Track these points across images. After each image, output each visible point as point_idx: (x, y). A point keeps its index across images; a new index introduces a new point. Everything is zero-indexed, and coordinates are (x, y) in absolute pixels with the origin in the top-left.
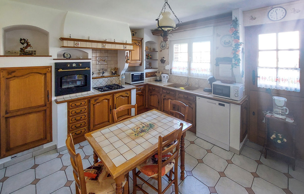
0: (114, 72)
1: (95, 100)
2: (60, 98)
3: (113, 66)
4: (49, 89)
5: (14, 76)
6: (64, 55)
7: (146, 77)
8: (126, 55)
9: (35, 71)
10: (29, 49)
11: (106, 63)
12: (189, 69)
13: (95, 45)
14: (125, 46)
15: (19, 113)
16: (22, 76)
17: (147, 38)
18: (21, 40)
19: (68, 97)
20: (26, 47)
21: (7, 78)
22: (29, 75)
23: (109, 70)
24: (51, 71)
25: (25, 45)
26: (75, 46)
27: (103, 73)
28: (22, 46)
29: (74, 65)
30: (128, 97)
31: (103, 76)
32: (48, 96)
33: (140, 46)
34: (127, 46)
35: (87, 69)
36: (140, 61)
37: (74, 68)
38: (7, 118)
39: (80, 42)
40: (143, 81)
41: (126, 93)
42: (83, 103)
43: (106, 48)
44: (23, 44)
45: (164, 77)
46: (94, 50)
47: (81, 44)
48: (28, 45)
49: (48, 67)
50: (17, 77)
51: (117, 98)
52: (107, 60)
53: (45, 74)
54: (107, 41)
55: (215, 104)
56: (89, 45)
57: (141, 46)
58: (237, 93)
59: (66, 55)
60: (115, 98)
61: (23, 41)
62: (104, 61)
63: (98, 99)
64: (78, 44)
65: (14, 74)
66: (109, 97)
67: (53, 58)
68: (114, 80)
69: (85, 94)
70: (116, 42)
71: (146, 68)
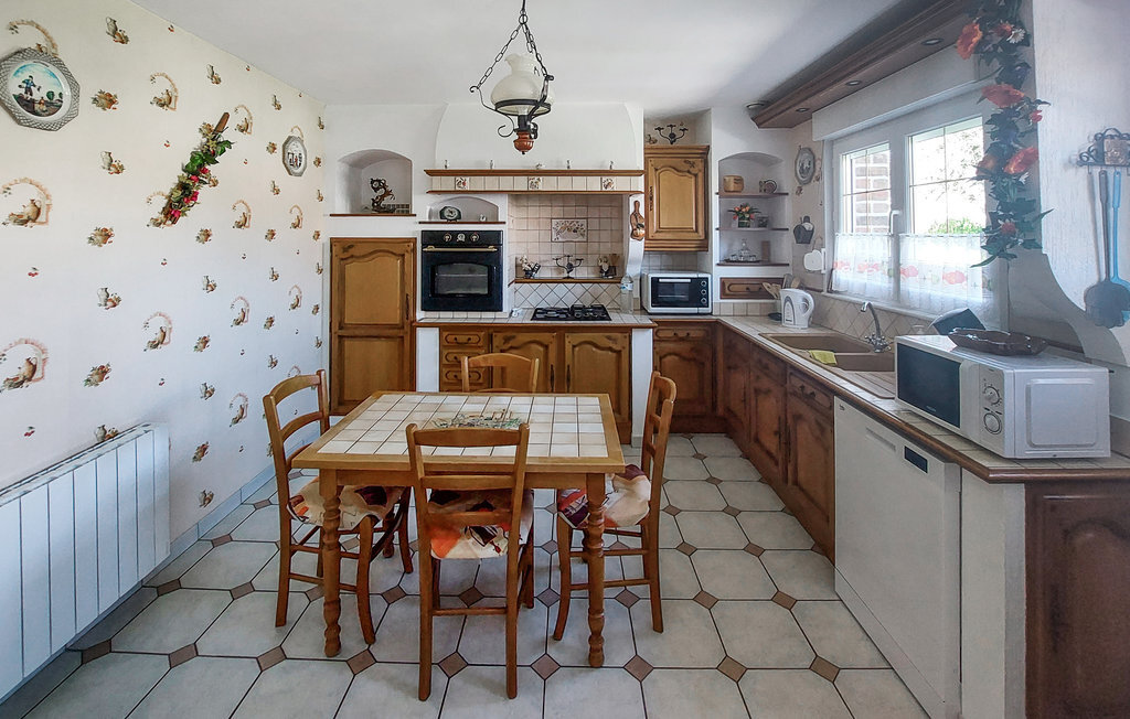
0: (605, 268)
1: (507, 340)
2: (433, 316)
3: (607, 249)
4: (409, 291)
5: (352, 256)
6: (442, 213)
7: (724, 295)
8: (632, 209)
9: (384, 247)
10: (387, 201)
11: (580, 239)
12: (896, 272)
13: (507, 183)
14: (604, 179)
15: (357, 332)
16: (364, 256)
17: (726, 143)
18: (372, 182)
19: (447, 317)
20: (383, 197)
21: (342, 259)
22: (374, 256)
23: (593, 260)
24: (414, 250)
25: (382, 191)
26: (457, 189)
27: (570, 267)
28: (375, 195)
29: (461, 238)
30: (619, 353)
31: (568, 277)
32: (407, 308)
33: (696, 176)
34: (614, 179)
35: (491, 249)
36: (697, 231)
37: (476, 245)
38: (340, 337)
39: (468, 179)
40: (702, 310)
41: (609, 338)
42: (474, 339)
43: (540, 189)
44: (376, 190)
45: (788, 299)
46: (516, 196)
47: (471, 183)
48: (387, 193)
49: (408, 240)
50: (358, 257)
51: (574, 346)
52: (584, 227)
53: (403, 255)
54: (543, 168)
55: (893, 447)
56: (491, 183)
57: (701, 175)
58: (994, 409)
59: (446, 214)
60: (568, 347)
61: (376, 185)
62: (575, 231)
63: (514, 337)
64: (464, 184)
65: (352, 251)
66: (545, 337)
67: (418, 219)
68: (603, 294)
69: (487, 317)
70: (571, 169)
71: (727, 262)
